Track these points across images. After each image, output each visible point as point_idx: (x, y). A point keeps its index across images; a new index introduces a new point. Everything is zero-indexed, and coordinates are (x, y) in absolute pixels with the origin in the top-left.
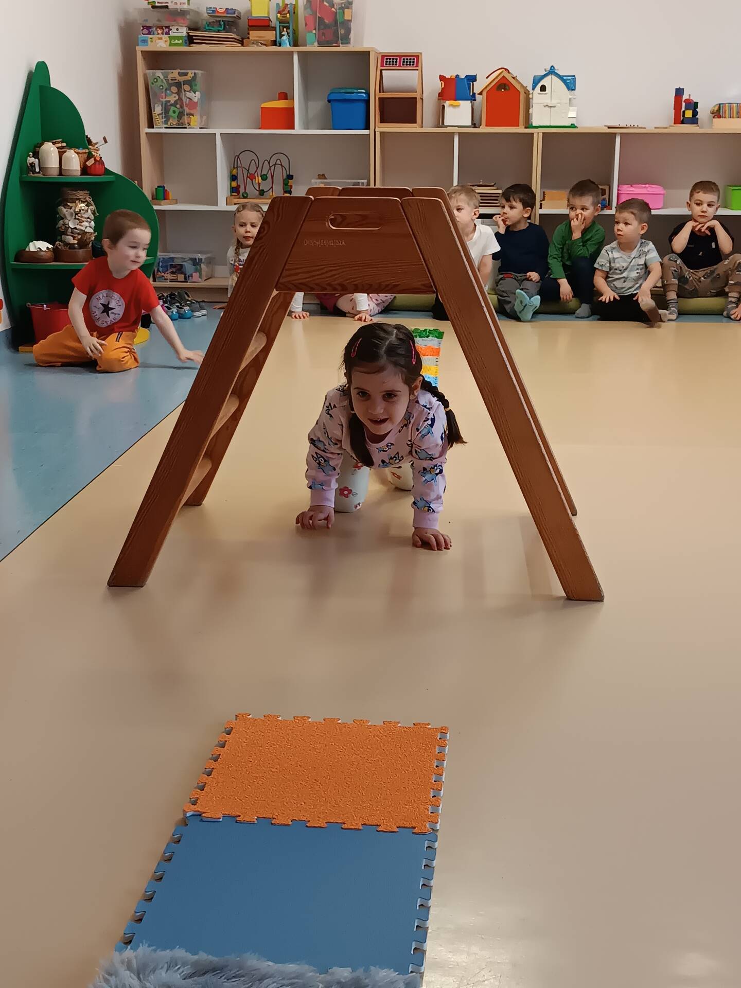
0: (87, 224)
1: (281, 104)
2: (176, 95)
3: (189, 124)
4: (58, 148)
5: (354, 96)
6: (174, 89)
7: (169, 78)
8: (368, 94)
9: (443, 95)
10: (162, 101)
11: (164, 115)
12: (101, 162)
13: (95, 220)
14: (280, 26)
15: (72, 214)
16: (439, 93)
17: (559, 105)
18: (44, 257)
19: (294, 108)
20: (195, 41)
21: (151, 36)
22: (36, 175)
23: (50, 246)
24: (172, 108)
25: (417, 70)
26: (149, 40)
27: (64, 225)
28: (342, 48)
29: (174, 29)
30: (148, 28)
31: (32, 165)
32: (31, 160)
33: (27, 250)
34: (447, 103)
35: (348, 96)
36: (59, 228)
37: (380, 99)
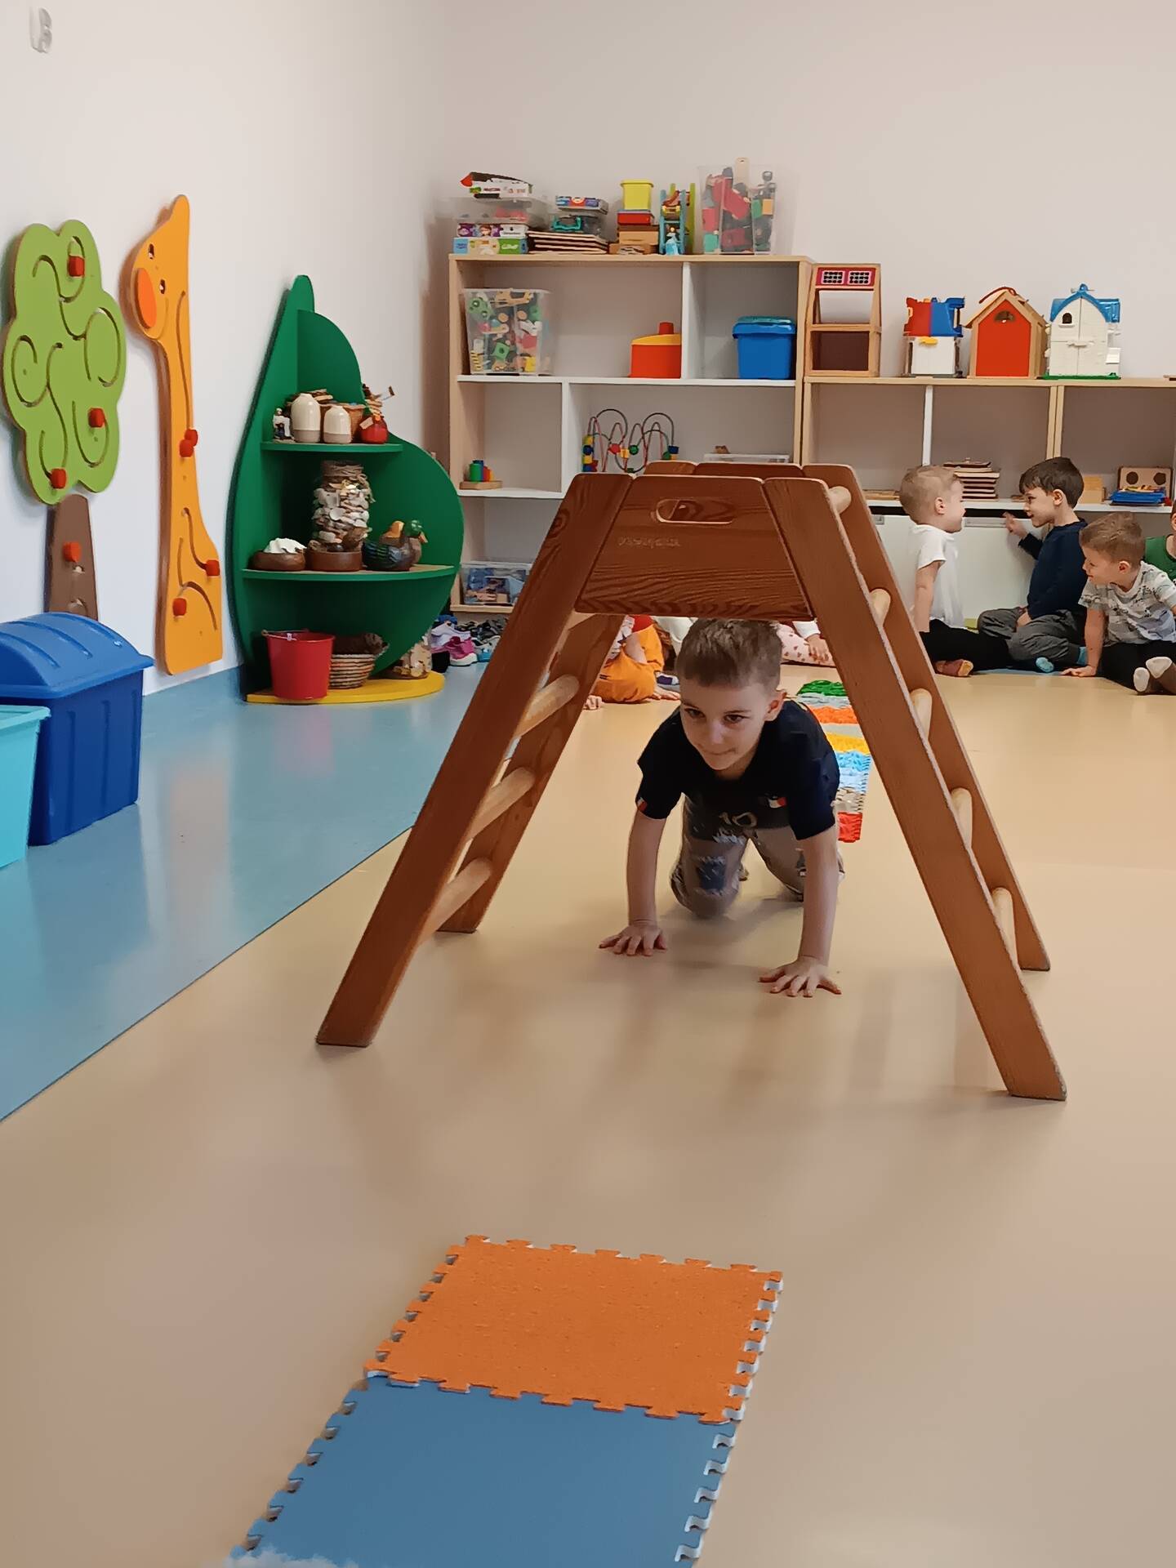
0: (356, 515)
1: (664, 340)
2: (506, 326)
3: (524, 371)
4: (320, 402)
5: (772, 329)
6: (503, 317)
7: (496, 300)
8: (795, 326)
9: (911, 329)
10: (484, 335)
11: (486, 355)
12: (382, 424)
13: (371, 509)
14: (665, 224)
15: (335, 499)
16: (906, 325)
17: (1091, 343)
18: (289, 563)
19: (681, 346)
20: (537, 246)
21: (470, 239)
22: (285, 441)
23: (301, 547)
24: (500, 345)
25: (872, 290)
26: (469, 244)
27: (323, 515)
28: (758, 257)
29: (506, 228)
30: (468, 226)
31: (281, 427)
32: (279, 419)
33: (266, 551)
34: (917, 340)
35: (764, 329)
36: (316, 519)
37: (813, 333)
